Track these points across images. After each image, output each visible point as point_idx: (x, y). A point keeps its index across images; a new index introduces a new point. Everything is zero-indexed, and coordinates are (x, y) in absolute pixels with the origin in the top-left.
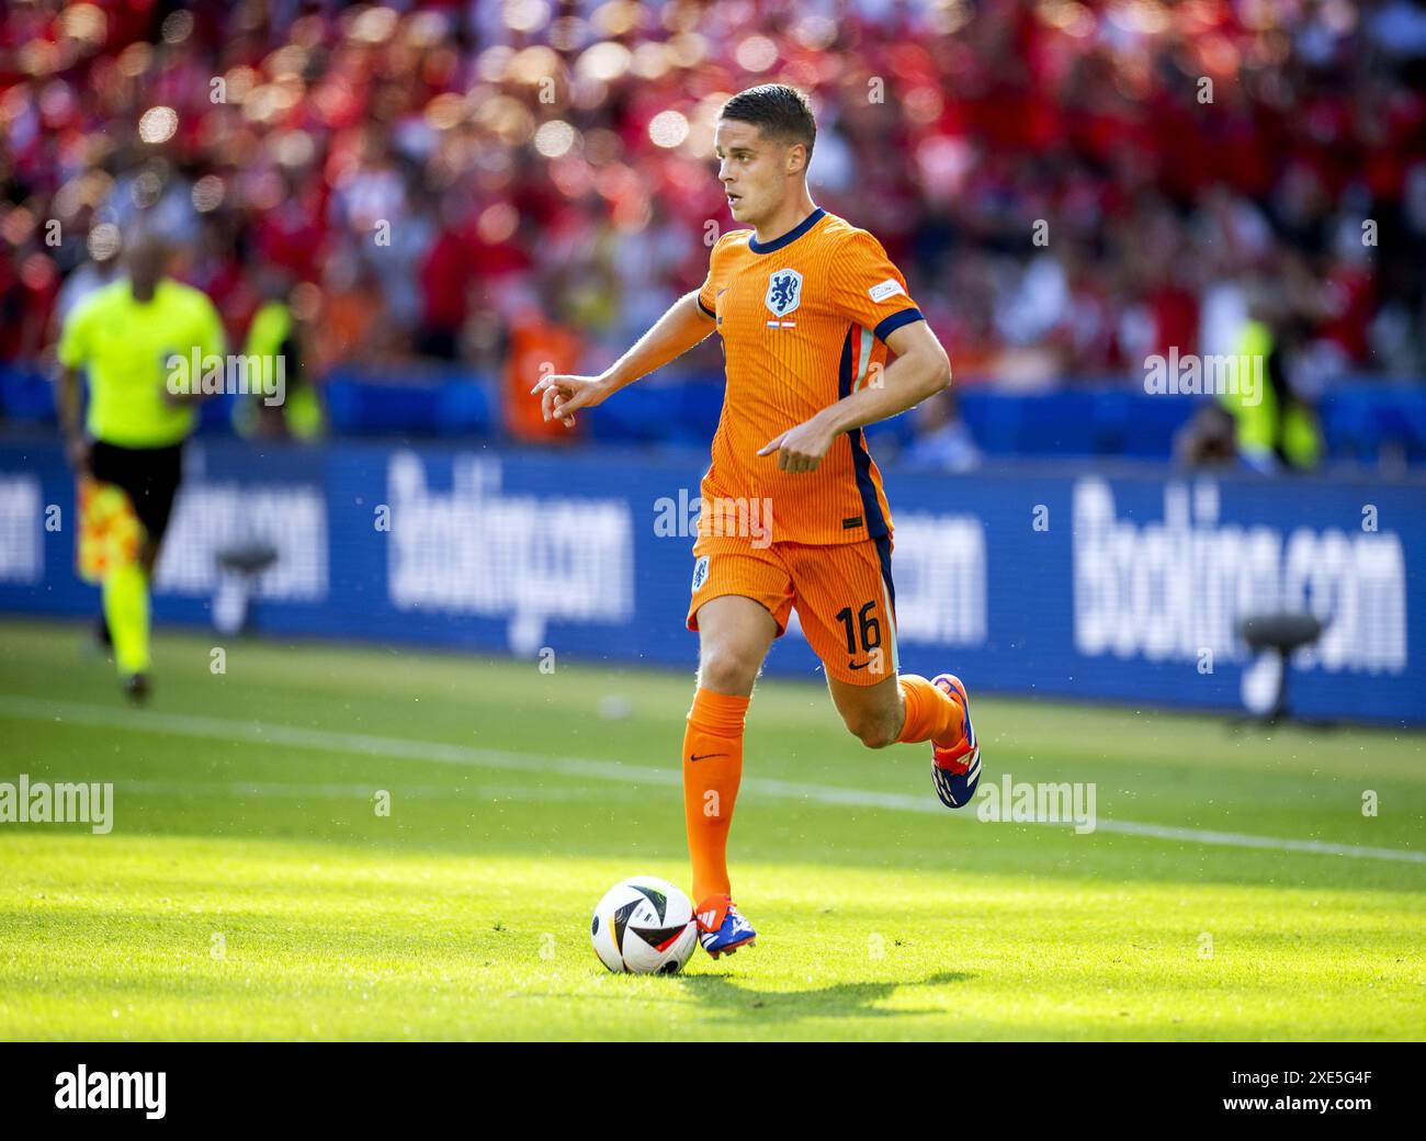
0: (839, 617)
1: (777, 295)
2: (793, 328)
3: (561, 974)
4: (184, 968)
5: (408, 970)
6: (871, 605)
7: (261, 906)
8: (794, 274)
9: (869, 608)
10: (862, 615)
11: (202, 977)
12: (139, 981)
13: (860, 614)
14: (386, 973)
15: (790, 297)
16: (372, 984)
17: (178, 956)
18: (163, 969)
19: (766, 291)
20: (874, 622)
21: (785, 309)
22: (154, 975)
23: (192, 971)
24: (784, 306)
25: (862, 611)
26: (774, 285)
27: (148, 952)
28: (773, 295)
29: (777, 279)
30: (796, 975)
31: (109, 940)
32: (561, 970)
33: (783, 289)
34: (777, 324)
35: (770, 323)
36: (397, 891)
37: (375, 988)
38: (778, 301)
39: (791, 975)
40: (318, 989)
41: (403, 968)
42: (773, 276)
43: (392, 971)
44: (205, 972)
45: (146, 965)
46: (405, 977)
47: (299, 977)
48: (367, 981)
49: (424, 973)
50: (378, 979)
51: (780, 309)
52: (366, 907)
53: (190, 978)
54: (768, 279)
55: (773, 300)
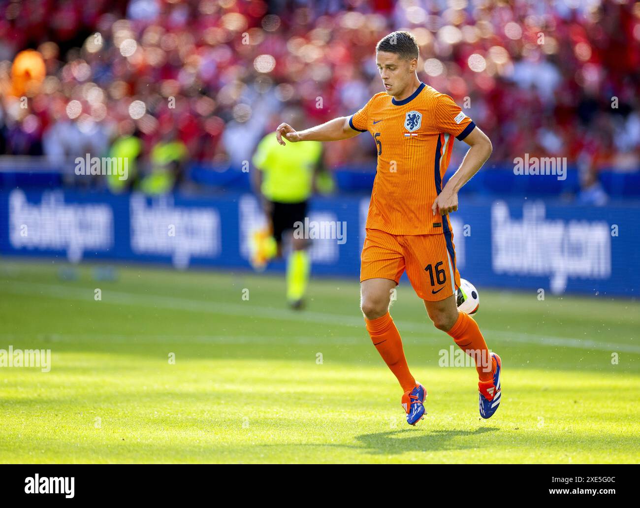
0: (426, 269)
1: (410, 122)
2: (417, 136)
3: (435, 416)
4: (278, 415)
5: (371, 415)
6: (441, 263)
7: (310, 389)
8: (417, 113)
9: (440, 265)
10: (436, 267)
11: (285, 419)
12: (259, 421)
13: (435, 267)
14: (362, 417)
15: (416, 124)
16: (356, 421)
17: (275, 410)
18: (269, 416)
19: (404, 121)
20: (443, 271)
21: (413, 129)
22: (265, 418)
23: (281, 417)
24: (413, 128)
25: (436, 266)
26: (408, 118)
27: (263, 409)
28: (408, 122)
29: (409, 115)
30: (533, 416)
31: (247, 404)
32: (435, 414)
33: (413, 120)
34: (409, 134)
35: (405, 134)
36: (366, 382)
37: (357, 423)
38: (410, 125)
39: (530, 416)
40: (333, 423)
41: (369, 415)
42: (407, 114)
43: (364, 416)
44: (286, 417)
45: (262, 414)
46: (369, 418)
47: (326, 418)
48: (354, 420)
49: (378, 416)
50: (358, 419)
51: (411, 129)
52: (354, 389)
53: (280, 420)
54: (405, 115)
55: (408, 125)
